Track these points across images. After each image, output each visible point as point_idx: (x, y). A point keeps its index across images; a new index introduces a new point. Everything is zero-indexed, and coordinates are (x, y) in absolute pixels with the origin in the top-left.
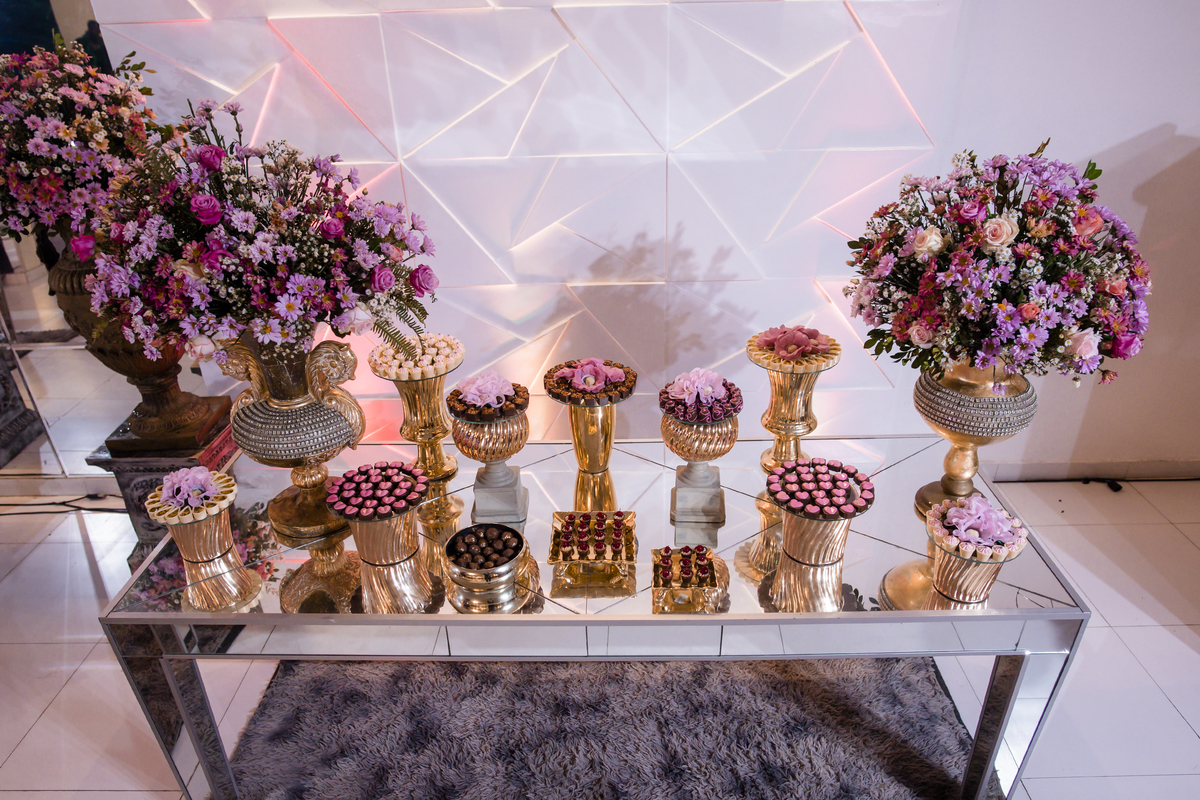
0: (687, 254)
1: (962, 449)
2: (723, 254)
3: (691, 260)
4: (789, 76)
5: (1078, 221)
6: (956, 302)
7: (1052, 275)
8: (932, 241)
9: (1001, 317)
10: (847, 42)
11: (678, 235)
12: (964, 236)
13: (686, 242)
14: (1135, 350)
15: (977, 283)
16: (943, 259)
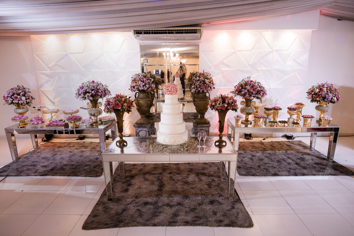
0: (272, 100)
1: (322, 114)
2: (277, 100)
3: (273, 101)
4: (286, 78)
5: (332, 88)
6: (321, 95)
7: (331, 93)
8: (318, 90)
9: (327, 96)
10: (293, 74)
11: (271, 98)
12: (321, 90)
13: (272, 99)
14: (340, 99)
15: (323, 94)
16: (319, 92)
